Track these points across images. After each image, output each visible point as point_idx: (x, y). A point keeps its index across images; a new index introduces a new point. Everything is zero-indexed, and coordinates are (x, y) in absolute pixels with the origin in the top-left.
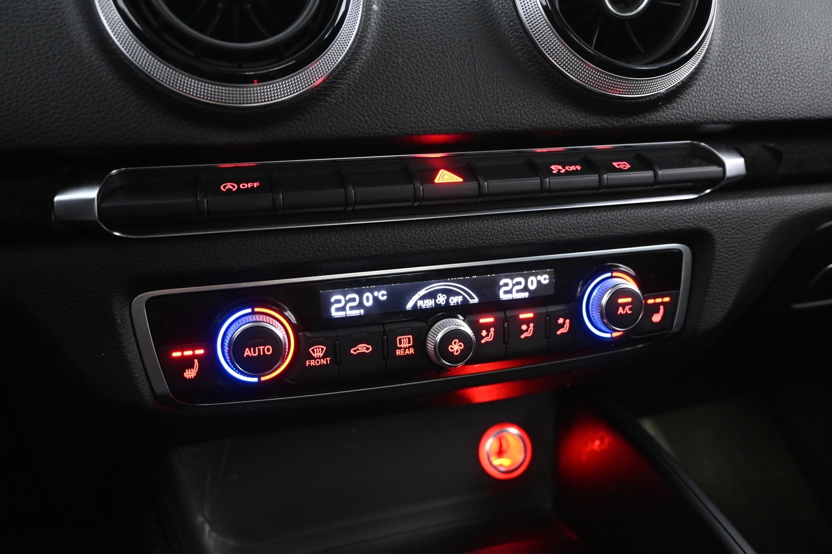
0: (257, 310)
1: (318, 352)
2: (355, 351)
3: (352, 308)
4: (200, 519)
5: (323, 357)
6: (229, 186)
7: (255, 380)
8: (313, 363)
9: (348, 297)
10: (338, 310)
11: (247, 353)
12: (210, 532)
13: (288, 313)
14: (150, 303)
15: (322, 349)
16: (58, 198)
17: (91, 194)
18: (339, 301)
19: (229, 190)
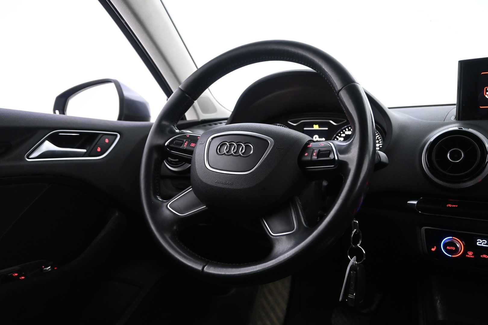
0: (453, 238)
1: (470, 253)
2: (482, 256)
3: (484, 244)
4: (437, 298)
5: (472, 255)
6: (449, 205)
7: (451, 256)
8: (468, 256)
9: (483, 241)
10: (479, 243)
11: (448, 248)
12: (439, 303)
13: (463, 242)
14: (426, 230)
15: (472, 253)
16: (408, 202)
17: (415, 202)
18: (480, 241)
19: (449, 206)
